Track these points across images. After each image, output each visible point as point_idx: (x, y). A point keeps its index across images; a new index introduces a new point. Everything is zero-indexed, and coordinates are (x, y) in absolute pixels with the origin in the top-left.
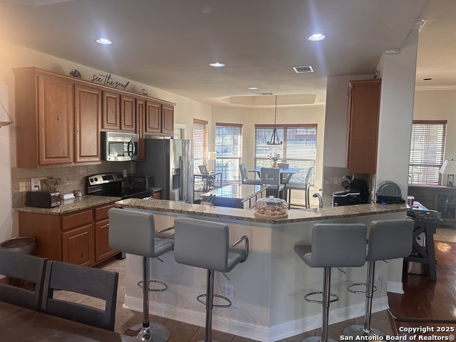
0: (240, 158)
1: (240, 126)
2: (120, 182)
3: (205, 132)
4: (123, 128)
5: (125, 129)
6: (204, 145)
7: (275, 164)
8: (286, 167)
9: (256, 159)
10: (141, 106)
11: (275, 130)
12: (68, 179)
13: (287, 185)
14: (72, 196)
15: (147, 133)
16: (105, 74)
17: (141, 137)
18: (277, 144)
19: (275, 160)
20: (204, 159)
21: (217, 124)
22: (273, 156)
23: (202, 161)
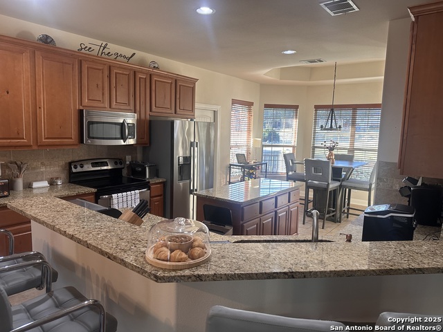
0: (293, 147)
1: (296, 107)
2: (120, 170)
3: (250, 115)
4: (113, 106)
5: (117, 107)
6: (249, 131)
7: (331, 154)
8: (349, 158)
9: (314, 148)
10: (142, 81)
11: (332, 110)
12: (43, 164)
13: (344, 183)
14: (46, 184)
15: (151, 114)
16: (99, 43)
17: (143, 117)
18: (334, 129)
19: (331, 149)
20: (248, 146)
21: (267, 106)
22: (328, 144)
23: (245, 148)
